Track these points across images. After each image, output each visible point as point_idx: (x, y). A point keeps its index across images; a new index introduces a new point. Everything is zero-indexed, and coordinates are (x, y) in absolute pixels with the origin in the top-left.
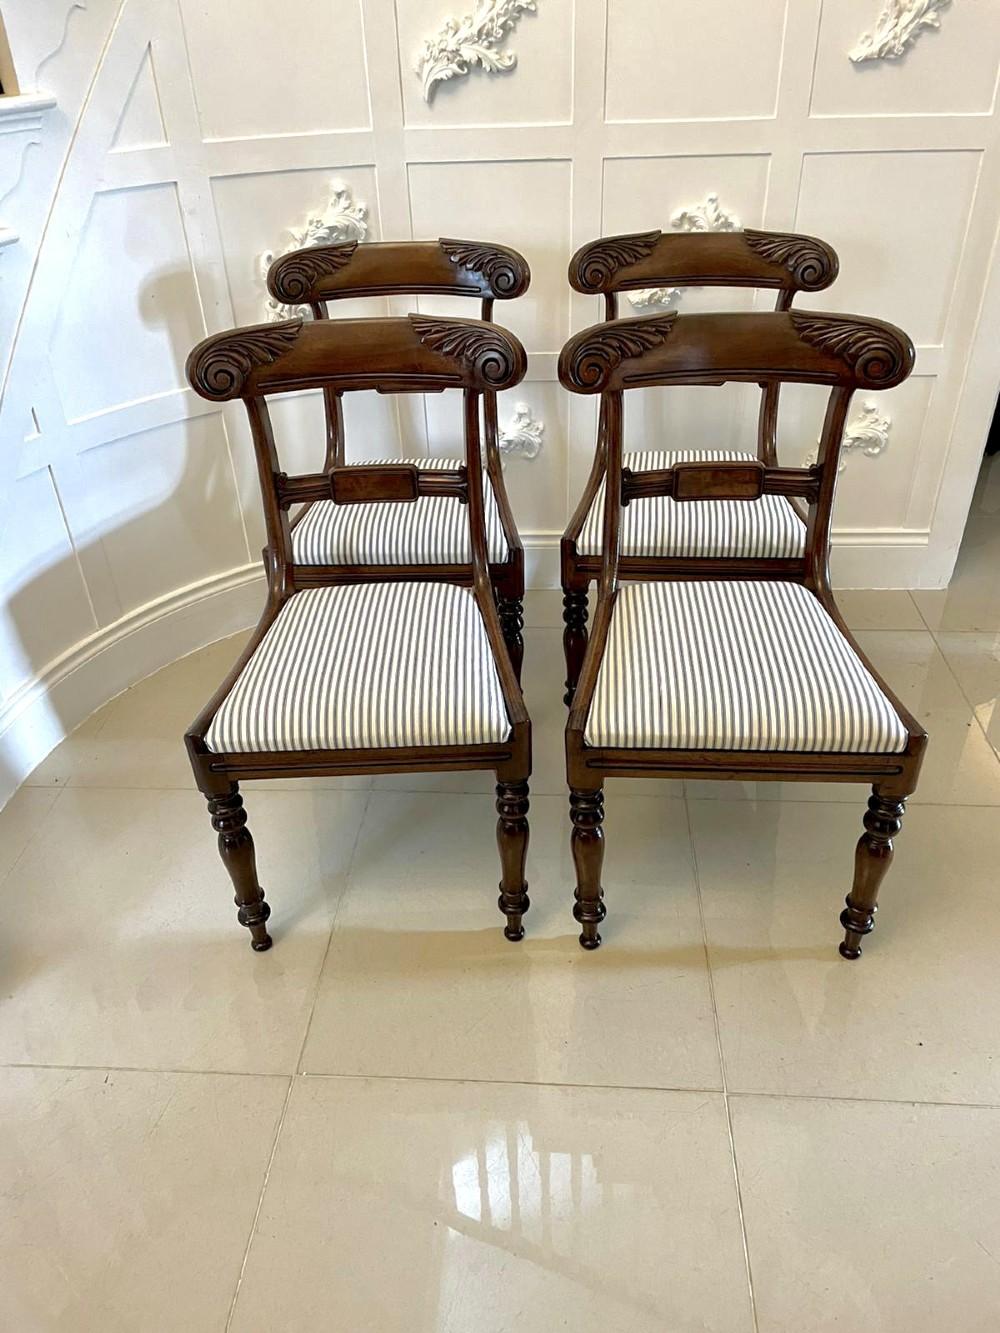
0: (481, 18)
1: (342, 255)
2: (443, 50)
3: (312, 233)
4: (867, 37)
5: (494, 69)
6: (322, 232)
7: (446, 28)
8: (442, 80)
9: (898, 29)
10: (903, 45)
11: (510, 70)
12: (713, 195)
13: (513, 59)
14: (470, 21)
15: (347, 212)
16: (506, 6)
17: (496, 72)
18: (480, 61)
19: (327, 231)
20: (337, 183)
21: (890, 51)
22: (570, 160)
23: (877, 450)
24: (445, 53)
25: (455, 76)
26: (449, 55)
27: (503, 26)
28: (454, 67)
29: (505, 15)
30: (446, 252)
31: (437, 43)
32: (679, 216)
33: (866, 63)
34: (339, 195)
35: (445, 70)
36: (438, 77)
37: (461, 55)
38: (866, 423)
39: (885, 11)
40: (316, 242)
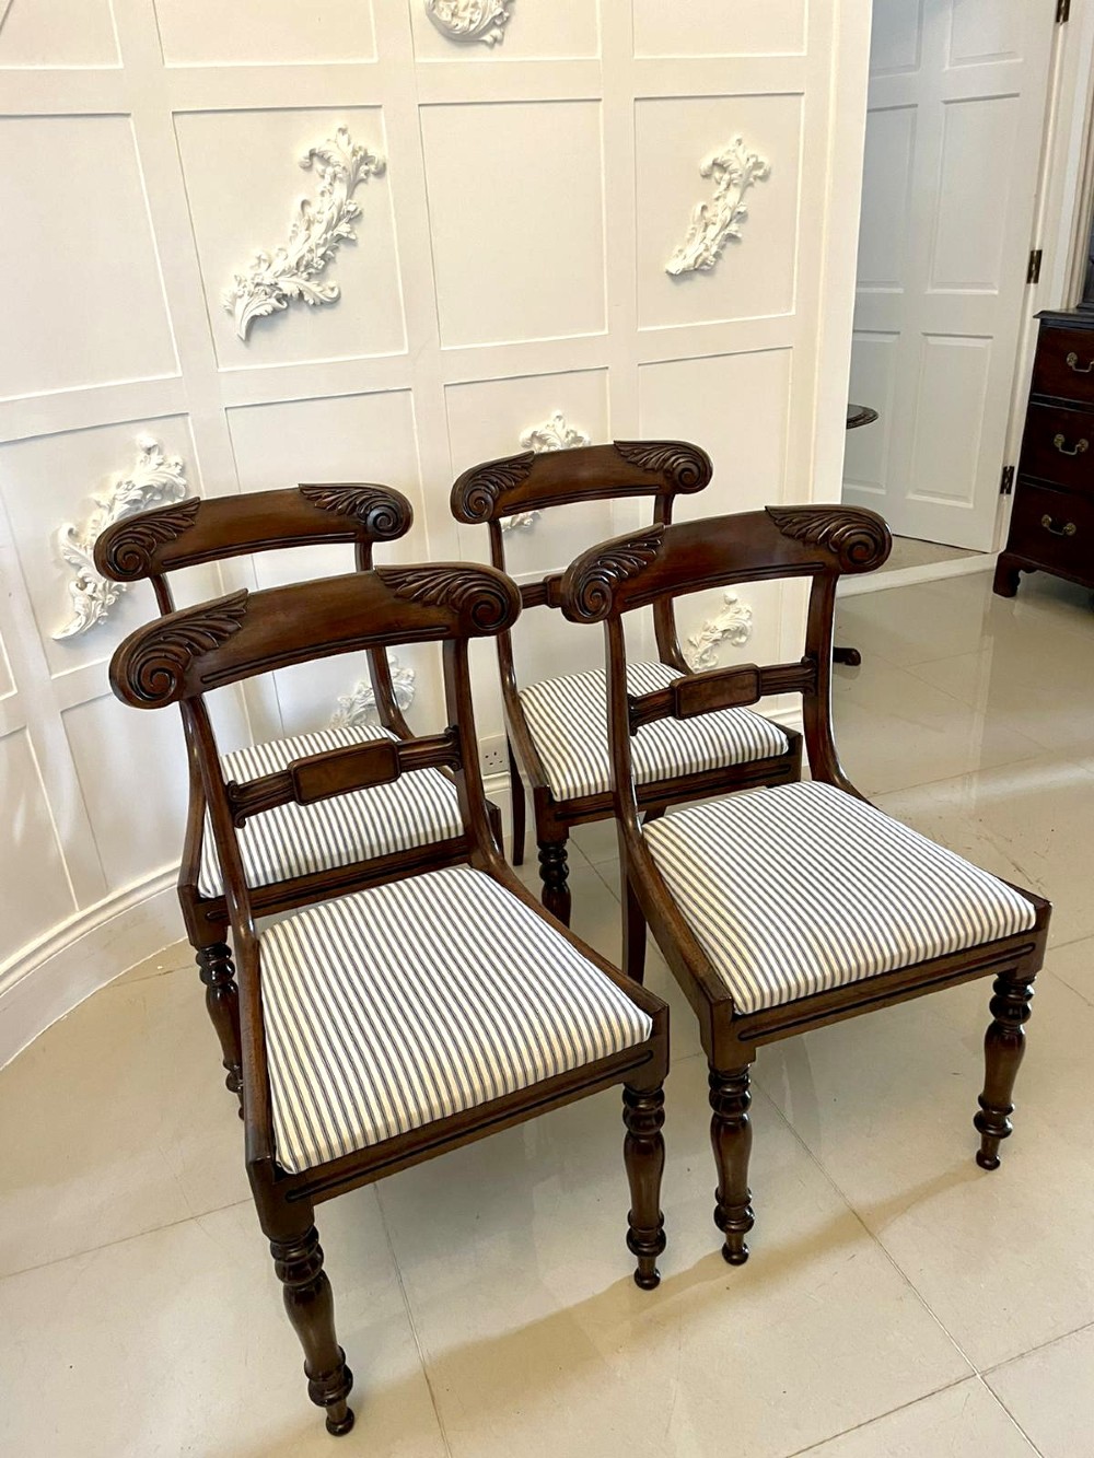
0: (296, 250)
1: (184, 515)
2: (258, 285)
3: (122, 497)
4: (680, 251)
5: (318, 303)
6: (135, 494)
7: (257, 261)
8: (261, 316)
9: (707, 241)
10: (714, 256)
11: (335, 301)
12: (559, 413)
13: (336, 291)
14: (284, 253)
15: (162, 468)
16: (324, 236)
17: (320, 305)
18: (301, 294)
19: (141, 492)
20: (145, 437)
21: (704, 263)
22: (410, 389)
23: (743, 639)
24: (262, 288)
25: (275, 311)
26: (268, 290)
27: (323, 257)
28: (273, 301)
29: (324, 245)
30: (308, 499)
31: (249, 277)
32: (529, 435)
33: (685, 275)
34: (149, 451)
35: (265, 306)
36: (257, 312)
37: (280, 290)
38: (728, 616)
39: (692, 226)
40: (127, 506)
